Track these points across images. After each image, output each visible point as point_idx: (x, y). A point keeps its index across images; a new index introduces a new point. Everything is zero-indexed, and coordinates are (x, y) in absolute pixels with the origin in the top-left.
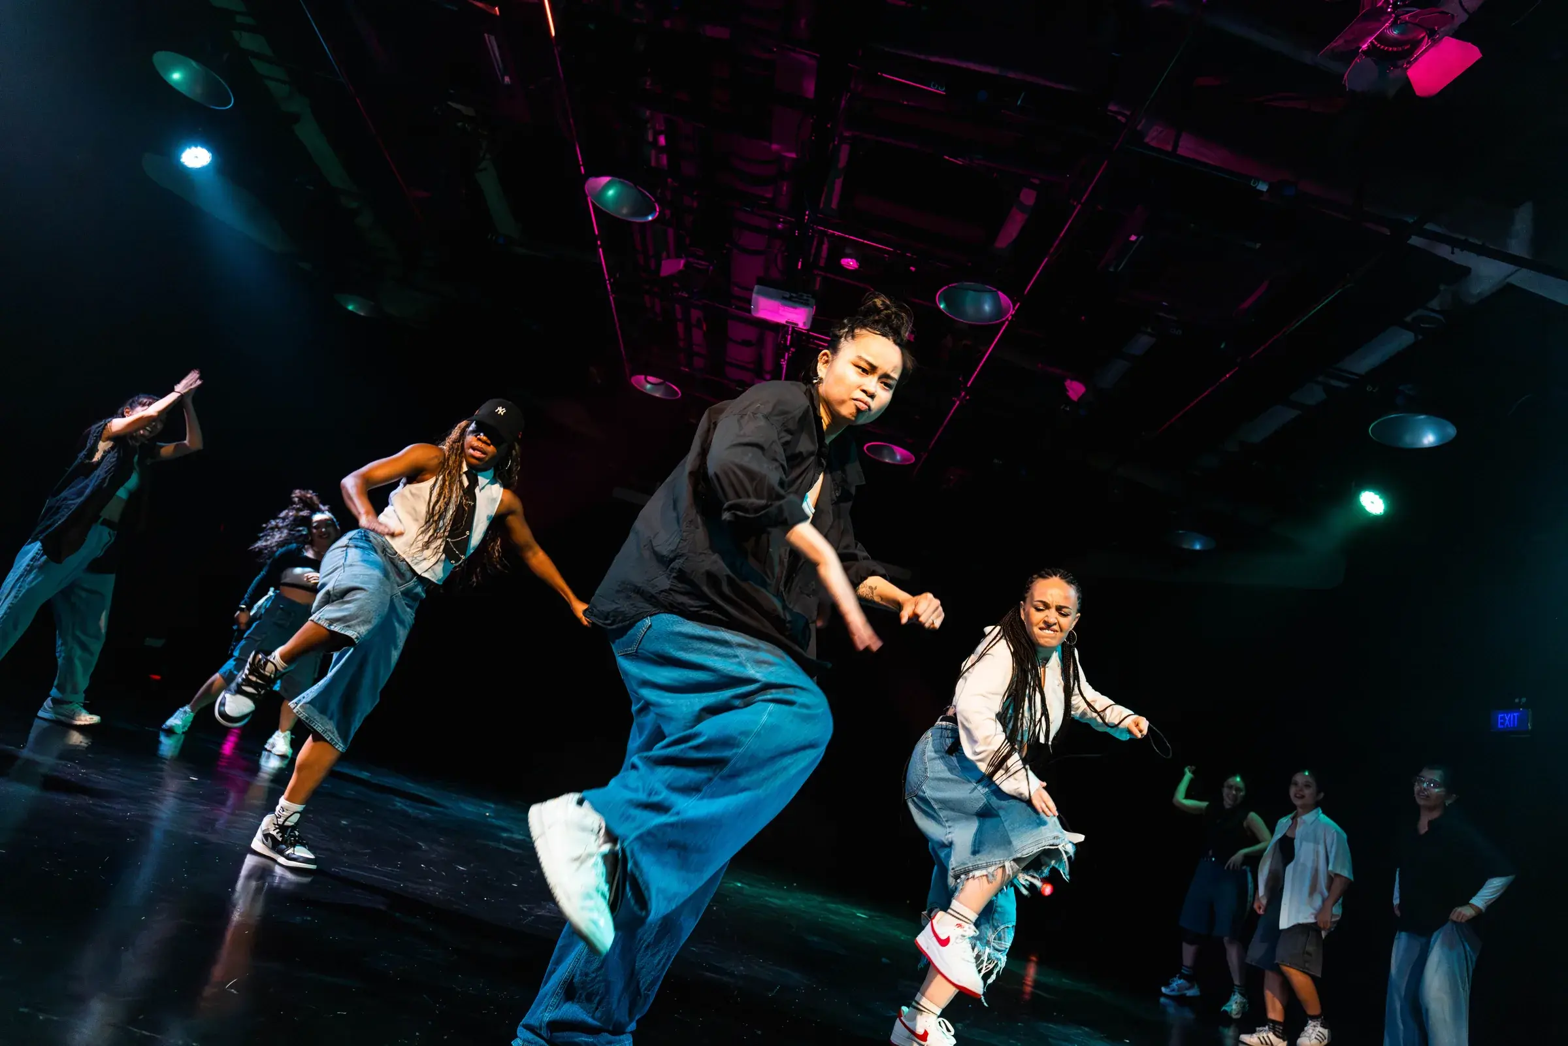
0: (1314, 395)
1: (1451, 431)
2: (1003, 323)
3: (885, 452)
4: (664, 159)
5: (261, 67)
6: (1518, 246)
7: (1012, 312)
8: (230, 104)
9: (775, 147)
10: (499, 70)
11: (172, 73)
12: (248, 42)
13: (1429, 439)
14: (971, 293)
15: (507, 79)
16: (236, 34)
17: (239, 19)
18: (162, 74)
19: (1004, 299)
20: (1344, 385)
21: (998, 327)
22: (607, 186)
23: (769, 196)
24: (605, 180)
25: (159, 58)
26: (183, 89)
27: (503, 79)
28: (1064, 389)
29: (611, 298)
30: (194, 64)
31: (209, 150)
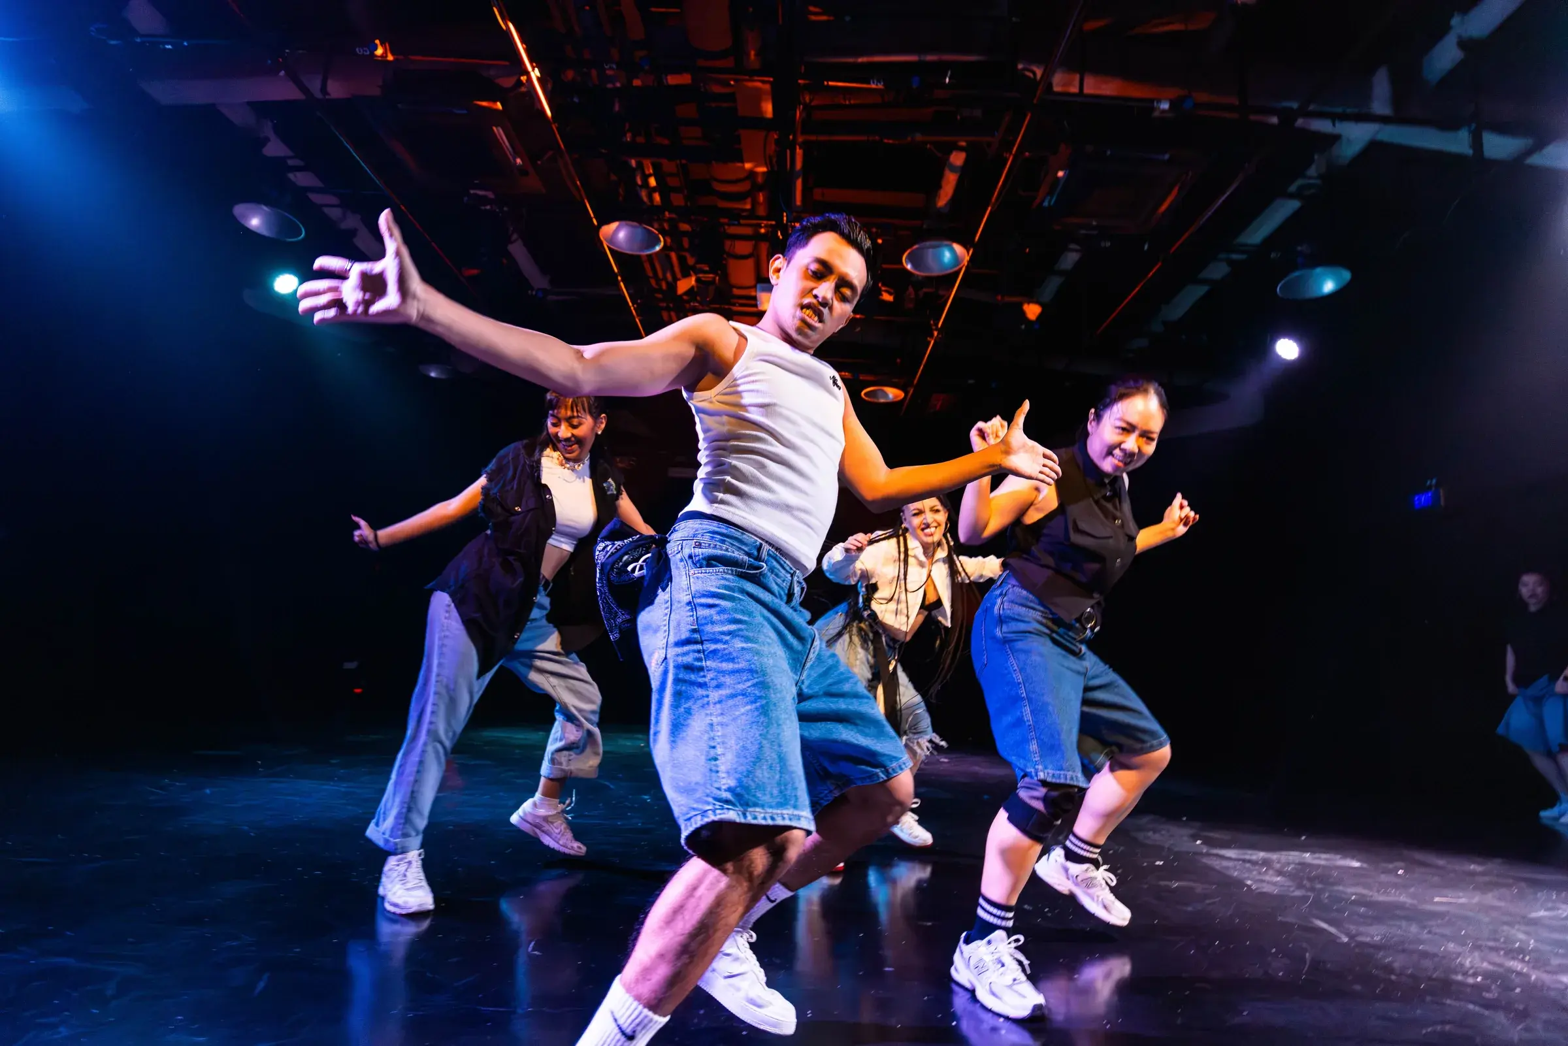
0: (1218, 271)
1: (1347, 275)
2: (961, 269)
3: (880, 394)
4: (657, 197)
5: (317, 198)
6: (1380, 107)
7: (967, 258)
8: (301, 234)
9: (748, 166)
10: (511, 155)
11: (250, 220)
12: (302, 179)
13: (1329, 286)
14: (931, 250)
15: (519, 161)
16: (291, 176)
17: (290, 162)
18: (243, 222)
19: (958, 248)
20: (1244, 257)
21: (957, 273)
22: (617, 230)
23: (748, 207)
24: (614, 225)
25: (239, 210)
26: (264, 232)
27: (515, 161)
28: (1023, 313)
29: (637, 320)
30: (265, 208)
31: (295, 275)
